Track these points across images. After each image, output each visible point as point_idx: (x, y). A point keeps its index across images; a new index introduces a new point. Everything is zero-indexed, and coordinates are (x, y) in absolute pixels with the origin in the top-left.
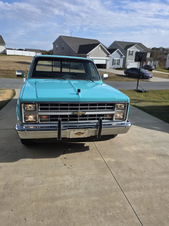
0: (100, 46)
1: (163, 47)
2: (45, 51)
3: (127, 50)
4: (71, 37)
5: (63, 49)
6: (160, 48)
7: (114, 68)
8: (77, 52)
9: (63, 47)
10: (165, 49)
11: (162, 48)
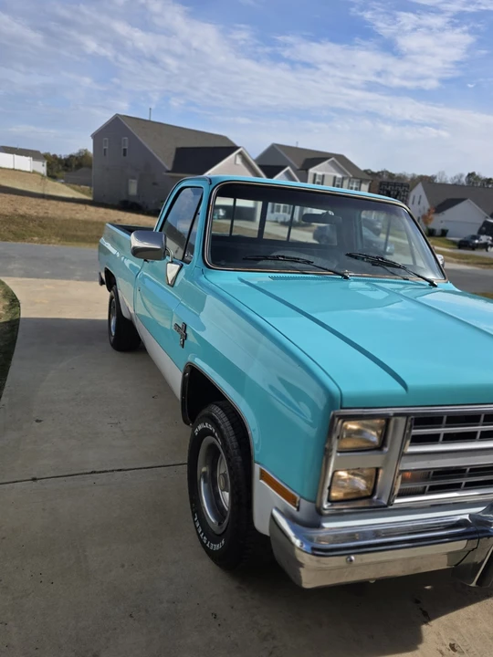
0: (240, 153)
1: (390, 171)
2: (55, 156)
3: (307, 170)
4: (149, 121)
5: (125, 154)
6: (382, 172)
7: (276, 222)
8: (169, 168)
9: (125, 150)
10: (394, 175)
11: (387, 172)
